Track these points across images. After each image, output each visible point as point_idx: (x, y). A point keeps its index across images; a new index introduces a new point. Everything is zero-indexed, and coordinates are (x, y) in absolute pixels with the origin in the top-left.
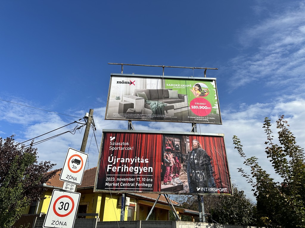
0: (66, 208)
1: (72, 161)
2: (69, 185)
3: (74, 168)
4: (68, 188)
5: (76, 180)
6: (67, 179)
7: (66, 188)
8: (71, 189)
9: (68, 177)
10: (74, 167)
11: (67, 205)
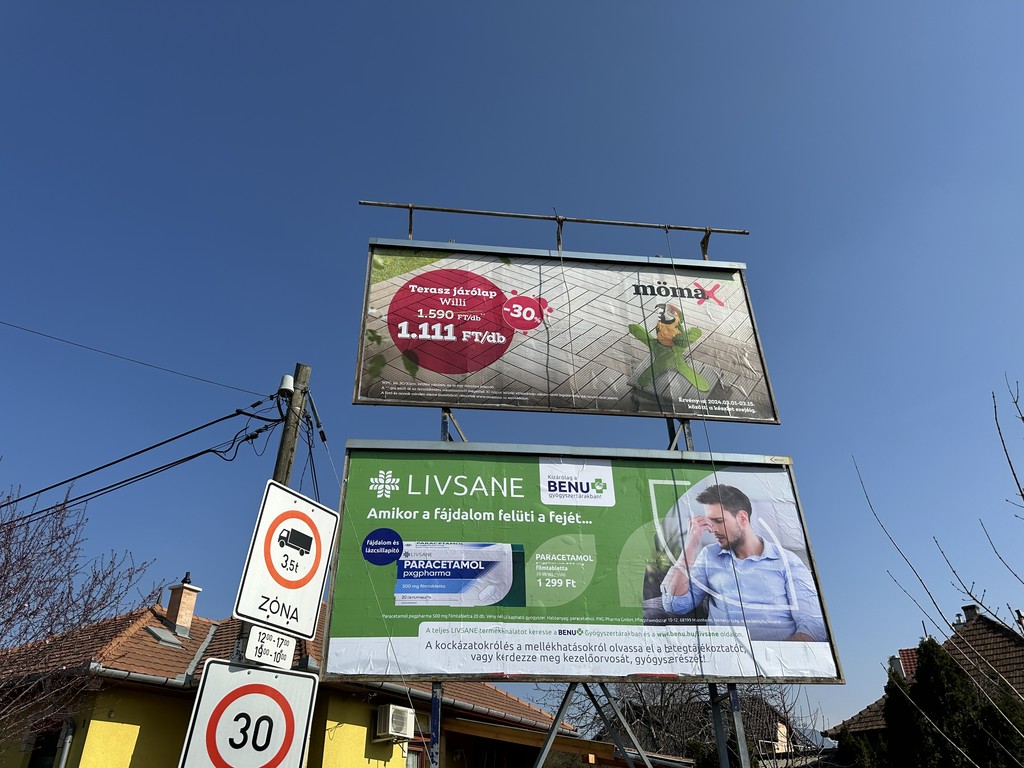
0: (261, 742)
1: (281, 538)
2: (270, 638)
3: (289, 566)
4: (267, 652)
5: (296, 619)
7: (260, 651)
8: (279, 656)
10: (289, 562)
11: (265, 725)
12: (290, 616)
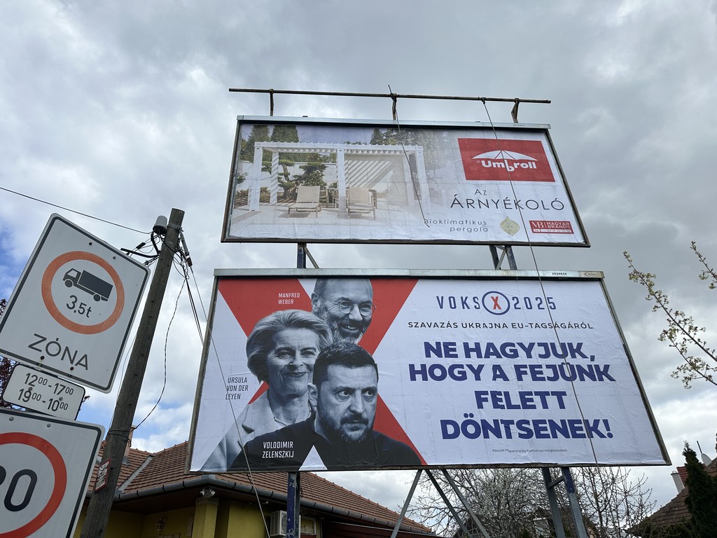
0: (17, 500)
1: (67, 276)
2: (44, 382)
3: (77, 308)
4: (38, 397)
5: (86, 366)
6: (35, 356)
7: (28, 394)
8: (56, 404)
9: (42, 346)
10: (78, 305)
11: (25, 481)
12: (75, 362)
